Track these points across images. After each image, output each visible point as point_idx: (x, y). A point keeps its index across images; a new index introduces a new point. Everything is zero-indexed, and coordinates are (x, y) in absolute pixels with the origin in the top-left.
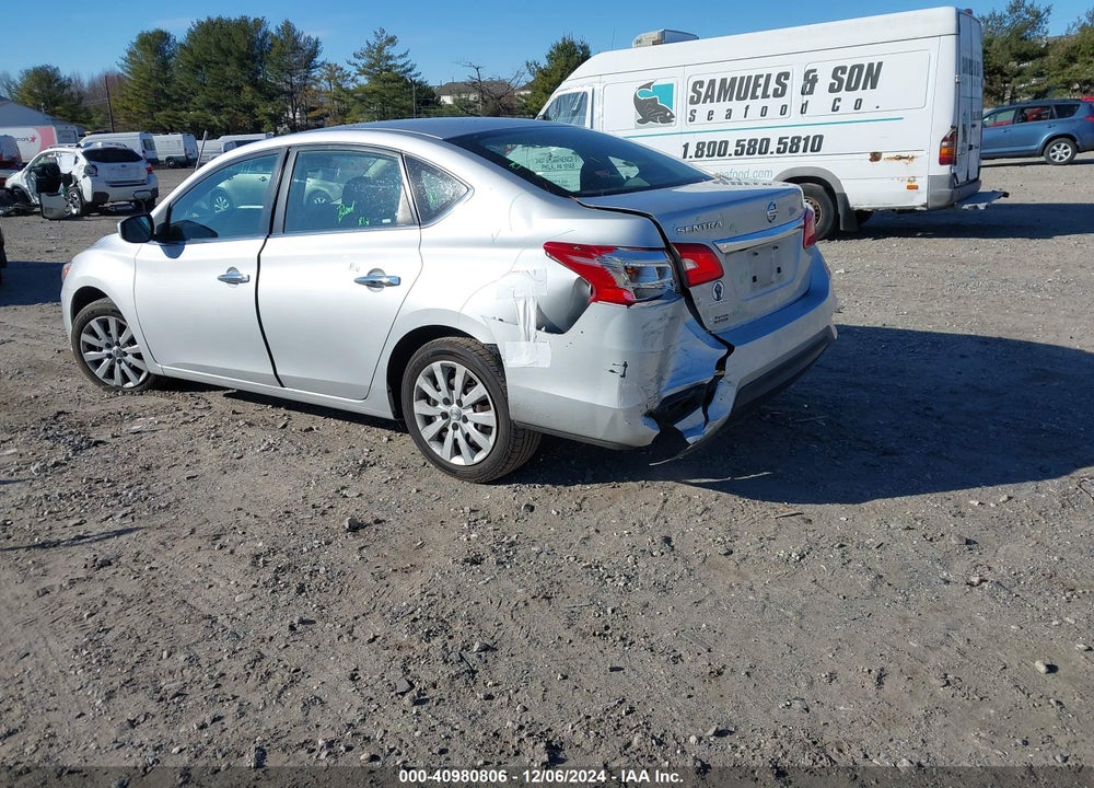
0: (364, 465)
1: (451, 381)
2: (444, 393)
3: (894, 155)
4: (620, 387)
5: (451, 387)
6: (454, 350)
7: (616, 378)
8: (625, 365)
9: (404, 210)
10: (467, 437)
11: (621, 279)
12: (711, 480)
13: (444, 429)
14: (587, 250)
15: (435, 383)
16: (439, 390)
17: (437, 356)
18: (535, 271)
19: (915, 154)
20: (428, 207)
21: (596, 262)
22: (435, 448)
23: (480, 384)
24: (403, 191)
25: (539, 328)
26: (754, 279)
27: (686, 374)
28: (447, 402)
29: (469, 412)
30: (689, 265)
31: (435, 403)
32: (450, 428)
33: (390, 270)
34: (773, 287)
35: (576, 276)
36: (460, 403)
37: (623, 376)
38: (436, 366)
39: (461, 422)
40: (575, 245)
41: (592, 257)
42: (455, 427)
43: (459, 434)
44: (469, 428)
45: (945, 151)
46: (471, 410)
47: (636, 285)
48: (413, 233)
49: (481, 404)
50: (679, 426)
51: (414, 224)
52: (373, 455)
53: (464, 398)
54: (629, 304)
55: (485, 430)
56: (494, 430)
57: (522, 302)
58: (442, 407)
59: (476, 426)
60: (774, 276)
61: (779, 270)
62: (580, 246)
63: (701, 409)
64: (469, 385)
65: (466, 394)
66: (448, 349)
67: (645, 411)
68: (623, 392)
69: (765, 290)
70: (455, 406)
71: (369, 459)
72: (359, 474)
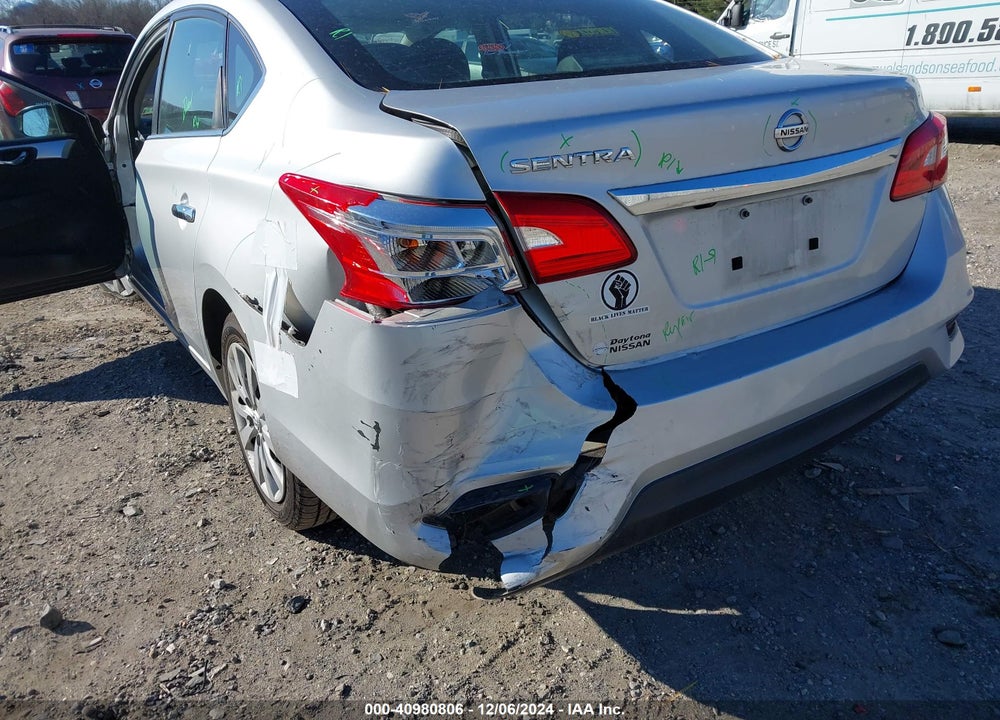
4: (374, 466)
7: (366, 446)
8: (378, 428)
12: (628, 604)
18: (285, 224)
26: (737, 263)
27: (519, 451)
30: (537, 238)
34: (793, 275)
37: (377, 448)
41: (333, 211)
57: (272, 276)
60: (801, 253)
61: (814, 244)
67: (419, 515)
68: (378, 475)
69: (766, 283)
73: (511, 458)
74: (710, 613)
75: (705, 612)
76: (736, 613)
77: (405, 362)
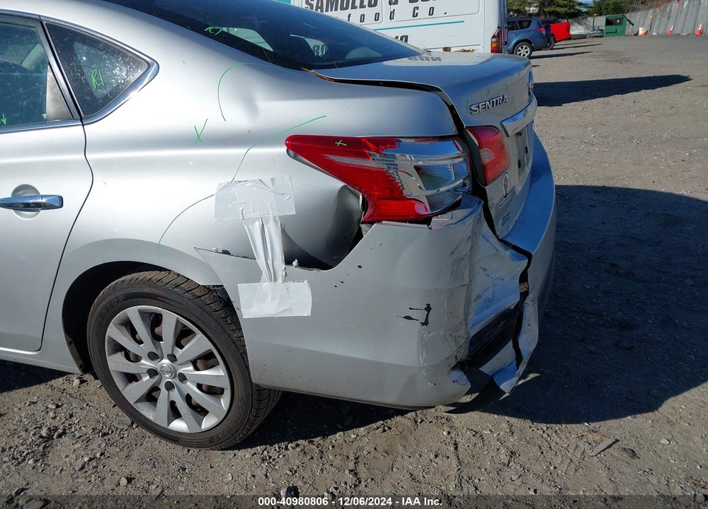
0: (50, 438)
1: (157, 330)
2: (148, 346)
3: (460, 49)
4: (422, 339)
5: (157, 338)
6: (156, 292)
7: (416, 326)
8: (428, 308)
9: (55, 100)
10: (188, 399)
11: (413, 187)
13: (155, 388)
14: (355, 146)
15: (133, 333)
16: (140, 342)
17: (133, 298)
18: (273, 180)
19: (474, 48)
20: (91, 94)
21: (371, 163)
22: (146, 411)
23: (200, 335)
24: (50, 74)
25: (288, 262)
26: (520, 164)
27: (490, 301)
28: (153, 356)
29: (188, 369)
31: (137, 359)
32: (162, 387)
33: (46, 188)
34: (526, 170)
35: (339, 184)
36: (173, 358)
37: (426, 323)
38: (133, 313)
39: (176, 381)
40: (337, 139)
41: (366, 156)
42: (170, 386)
43: (175, 395)
44: (191, 387)
45: (494, 45)
46: (191, 368)
47: (430, 193)
48: (73, 132)
49: (206, 360)
50: (487, 368)
51: (73, 119)
52: (62, 414)
53: (179, 353)
54: (426, 220)
55: (214, 392)
56: (227, 393)
57: (257, 225)
58: (146, 363)
59: (199, 386)
60: (526, 157)
61: (527, 150)
62: (345, 139)
63: (511, 342)
64: (182, 335)
65: (181, 347)
66: (147, 290)
67: (453, 365)
68: (425, 345)
70: (166, 362)
71: (56, 422)
72: (44, 455)
73: (488, 307)
74: (526, 380)
75: (523, 381)
76: (538, 375)
77: (452, 253)
